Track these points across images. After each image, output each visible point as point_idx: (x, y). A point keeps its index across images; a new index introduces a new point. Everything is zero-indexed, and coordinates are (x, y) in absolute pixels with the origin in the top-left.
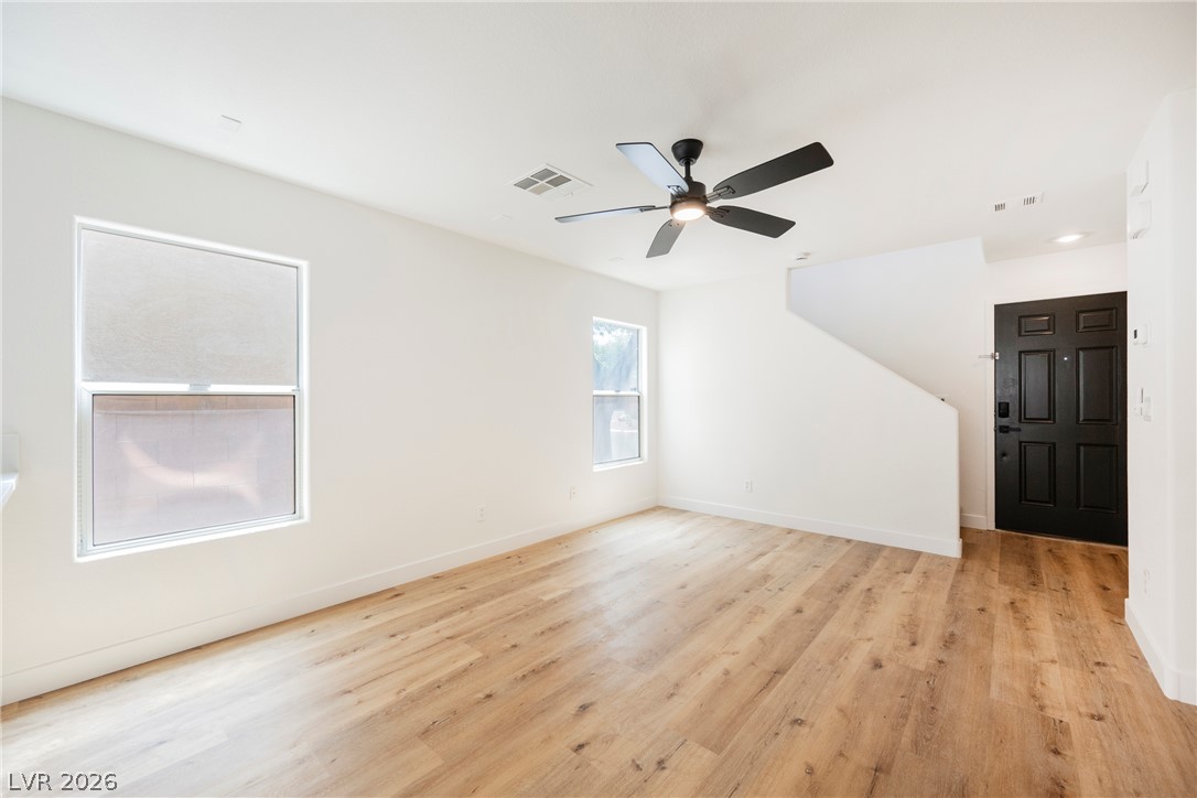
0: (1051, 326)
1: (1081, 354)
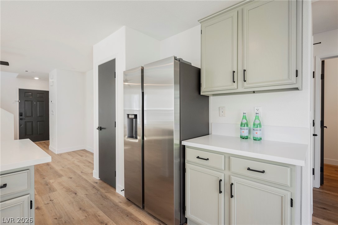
0: (32, 95)
1: (38, 102)
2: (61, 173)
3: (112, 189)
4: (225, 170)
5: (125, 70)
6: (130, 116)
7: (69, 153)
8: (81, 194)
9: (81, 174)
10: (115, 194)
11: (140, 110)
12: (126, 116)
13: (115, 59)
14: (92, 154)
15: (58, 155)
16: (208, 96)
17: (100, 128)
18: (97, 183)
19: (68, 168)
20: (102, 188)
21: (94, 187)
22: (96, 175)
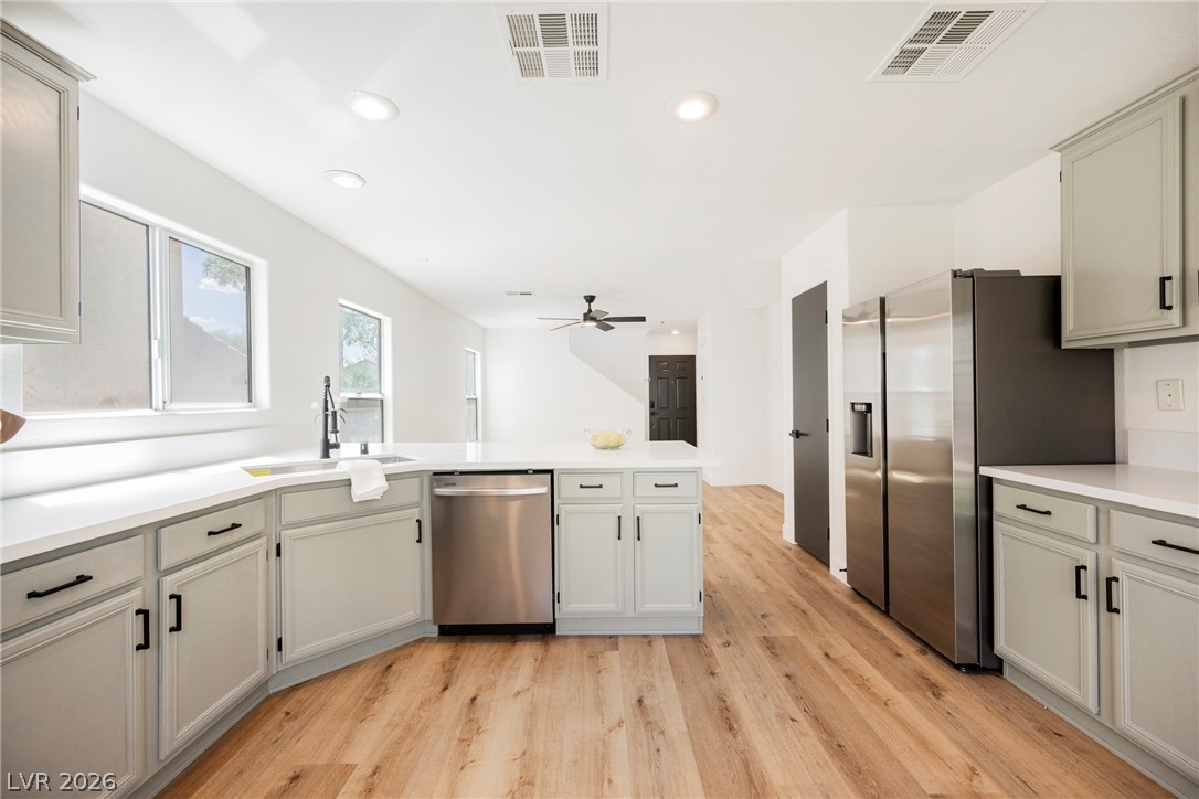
0: (668, 367)
1: (677, 379)
2: (723, 518)
3: (823, 568)
4: (1097, 542)
5: (846, 307)
6: (858, 408)
7: (735, 489)
8: (760, 558)
9: (759, 528)
10: (827, 576)
11: (877, 394)
12: (849, 406)
13: (824, 285)
14: (782, 496)
15: (715, 488)
16: (1112, 350)
17: (797, 434)
18: (790, 549)
19: (734, 514)
20: (801, 560)
21: (784, 554)
22: (788, 534)
